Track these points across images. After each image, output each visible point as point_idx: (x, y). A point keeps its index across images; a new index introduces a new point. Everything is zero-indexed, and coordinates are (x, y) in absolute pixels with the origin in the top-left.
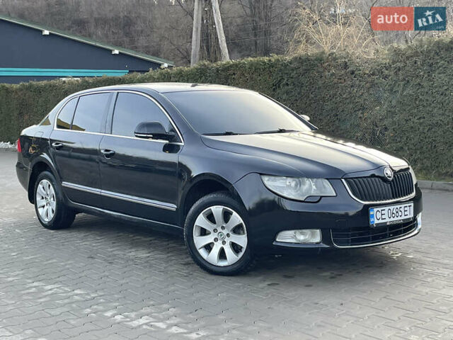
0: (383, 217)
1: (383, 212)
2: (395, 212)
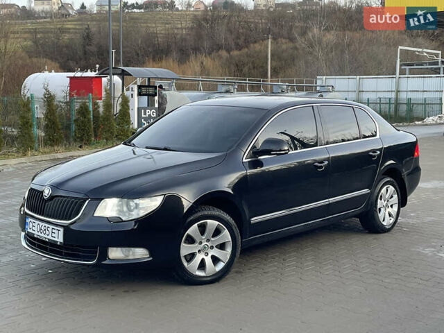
0: (33, 228)
1: (34, 224)
2: (42, 228)
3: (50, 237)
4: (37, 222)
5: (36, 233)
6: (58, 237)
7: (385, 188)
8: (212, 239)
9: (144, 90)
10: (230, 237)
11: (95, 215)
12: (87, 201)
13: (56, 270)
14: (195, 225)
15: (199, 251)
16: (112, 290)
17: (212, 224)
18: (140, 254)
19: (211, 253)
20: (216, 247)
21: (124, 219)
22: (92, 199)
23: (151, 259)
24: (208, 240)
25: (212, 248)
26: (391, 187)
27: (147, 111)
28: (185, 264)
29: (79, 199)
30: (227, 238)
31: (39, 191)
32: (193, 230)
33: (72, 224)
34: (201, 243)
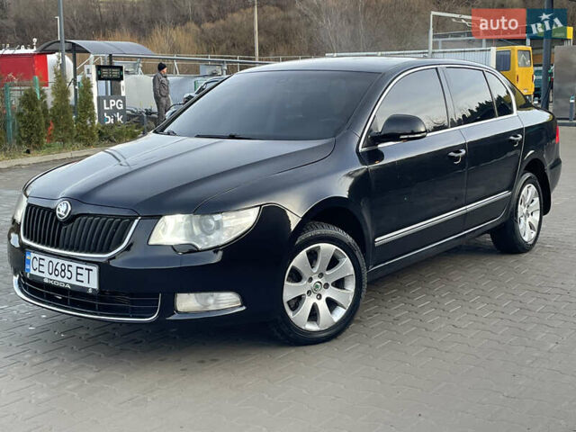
0: (41, 268)
1: (42, 262)
2: (58, 267)
3: (73, 282)
4: (48, 259)
5: (46, 275)
6: (90, 280)
7: (525, 188)
8: (327, 273)
9: (105, 72)
10: (352, 269)
11: (151, 242)
12: (136, 221)
13: (72, 333)
14: (303, 253)
15: (309, 292)
16: (179, 360)
17: (327, 249)
18: (226, 301)
19: (326, 294)
20: (332, 285)
21: (200, 247)
22: (144, 217)
23: (244, 308)
24: (321, 275)
25: (326, 286)
26: (533, 186)
27: (111, 101)
28: (290, 314)
29: (122, 218)
30: (348, 270)
31: (45, 209)
32: (300, 260)
33: (113, 258)
34: (311, 280)
